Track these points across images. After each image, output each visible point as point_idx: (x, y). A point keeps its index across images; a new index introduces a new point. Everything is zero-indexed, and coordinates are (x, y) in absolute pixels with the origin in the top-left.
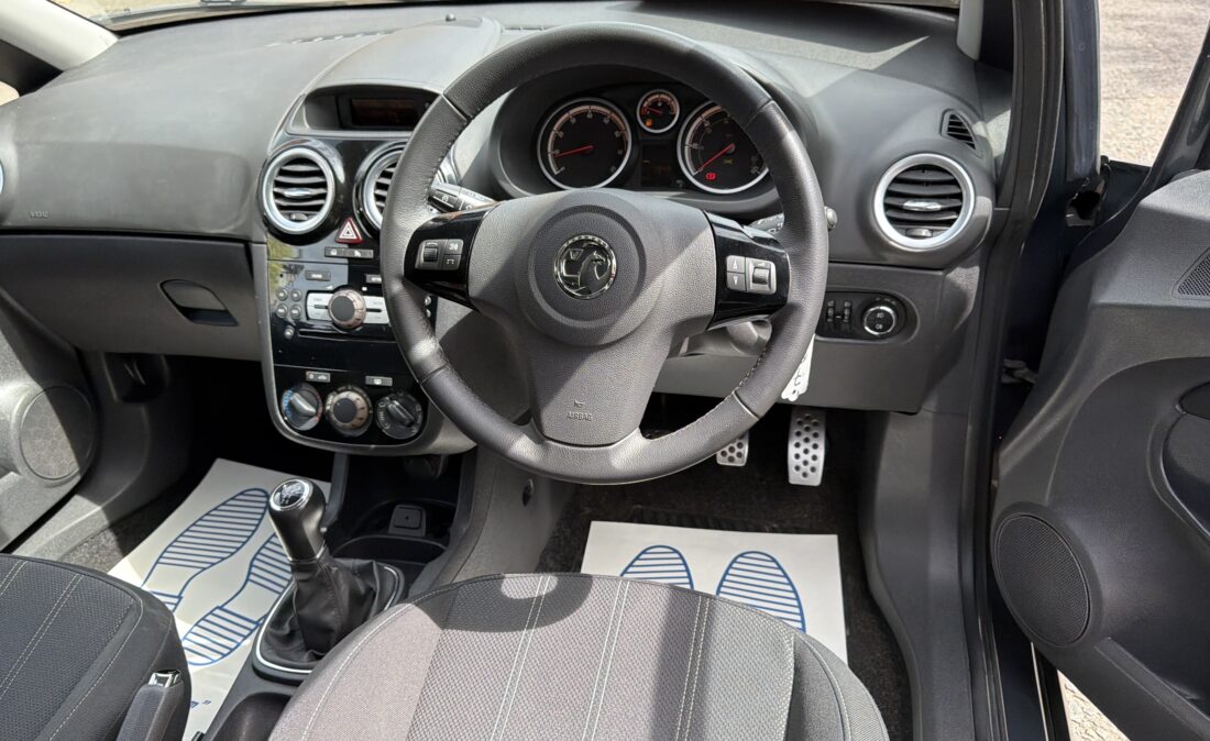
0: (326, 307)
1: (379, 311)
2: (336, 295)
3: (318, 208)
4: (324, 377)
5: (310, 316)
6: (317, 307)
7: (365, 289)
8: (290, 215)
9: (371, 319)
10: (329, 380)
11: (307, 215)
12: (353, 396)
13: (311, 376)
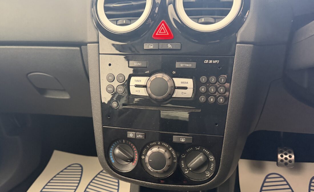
0: (145, 86)
1: (186, 88)
2: (153, 77)
3: (139, 15)
4: (140, 136)
5: (132, 93)
6: (137, 86)
7: (174, 72)
8: (117, 21)
9: (178, 94)
10: (144, 138)
11: (130, 20)
12: (162, 150)
13: (131, 135)
